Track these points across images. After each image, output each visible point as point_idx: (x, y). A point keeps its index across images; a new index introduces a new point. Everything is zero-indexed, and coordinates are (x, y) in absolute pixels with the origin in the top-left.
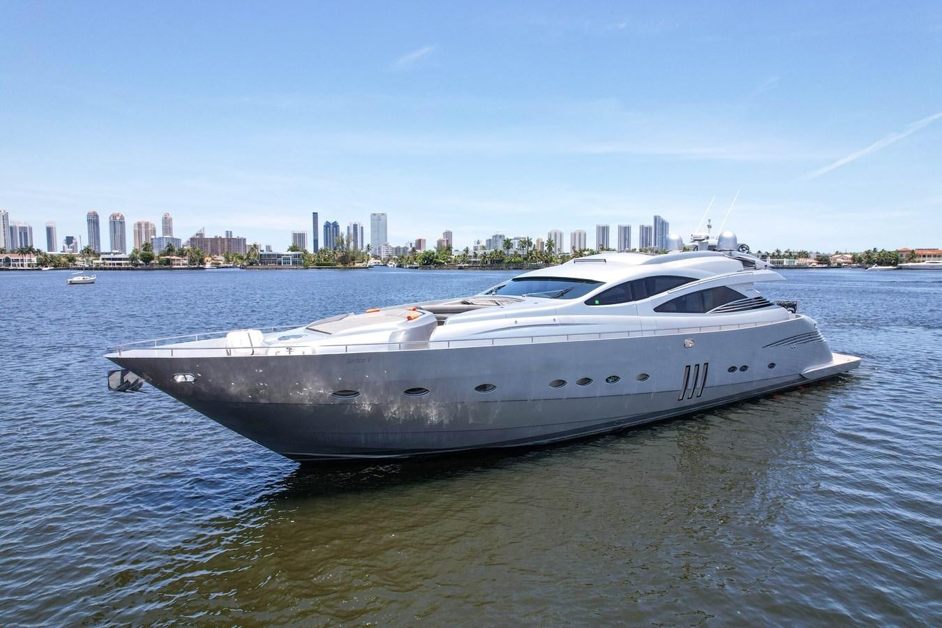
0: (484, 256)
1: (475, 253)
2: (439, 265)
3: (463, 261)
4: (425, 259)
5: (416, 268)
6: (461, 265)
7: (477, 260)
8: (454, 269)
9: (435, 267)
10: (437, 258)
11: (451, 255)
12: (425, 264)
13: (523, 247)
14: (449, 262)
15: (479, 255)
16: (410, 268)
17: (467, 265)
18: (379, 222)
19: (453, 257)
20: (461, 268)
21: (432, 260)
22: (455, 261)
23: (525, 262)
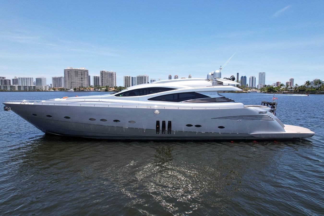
0: (296, 88)
1: (291, 87)
2: (275, 92)
3: (286, 90)
4: (269, 89)
5: (265, 93)
6: (285, 92)
7: (292, 90)
8: (281, 93)
9: (273, 92)
10: (274, 89)
11: (281, 88)
12: (269, 91)
13: (316, 84)
14: (279, 90)
15: (293, 88)
16: (263, 93)
17: (287, 92)
18: (262, 76)
19: (281, 89)
20: (284, 93)
21: (272, 90)
22: (282, 90)
23: (317, 91)
